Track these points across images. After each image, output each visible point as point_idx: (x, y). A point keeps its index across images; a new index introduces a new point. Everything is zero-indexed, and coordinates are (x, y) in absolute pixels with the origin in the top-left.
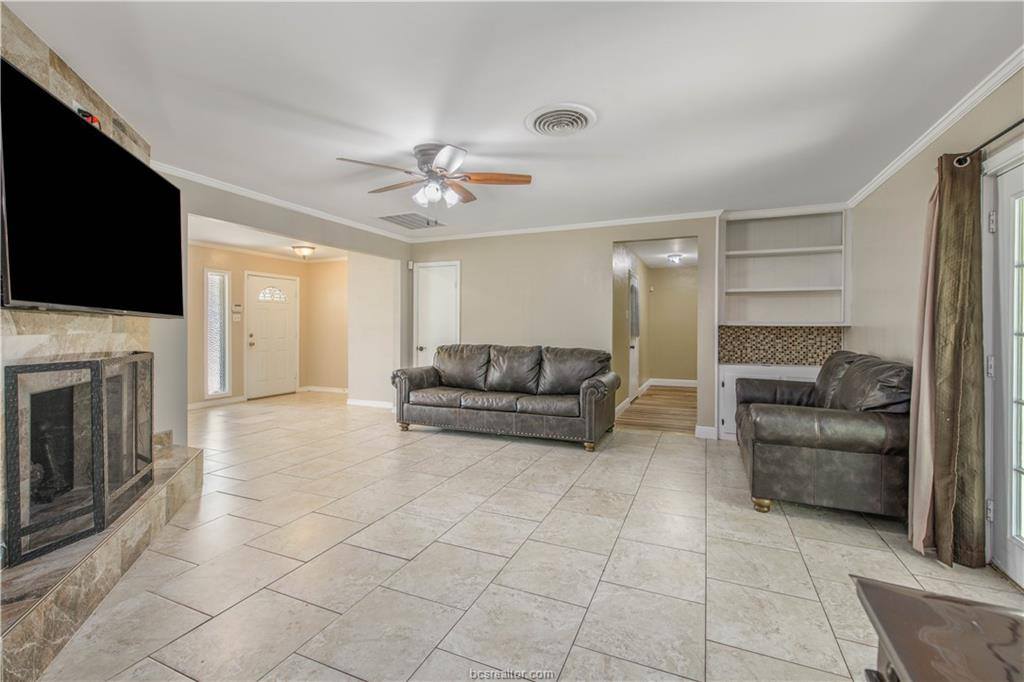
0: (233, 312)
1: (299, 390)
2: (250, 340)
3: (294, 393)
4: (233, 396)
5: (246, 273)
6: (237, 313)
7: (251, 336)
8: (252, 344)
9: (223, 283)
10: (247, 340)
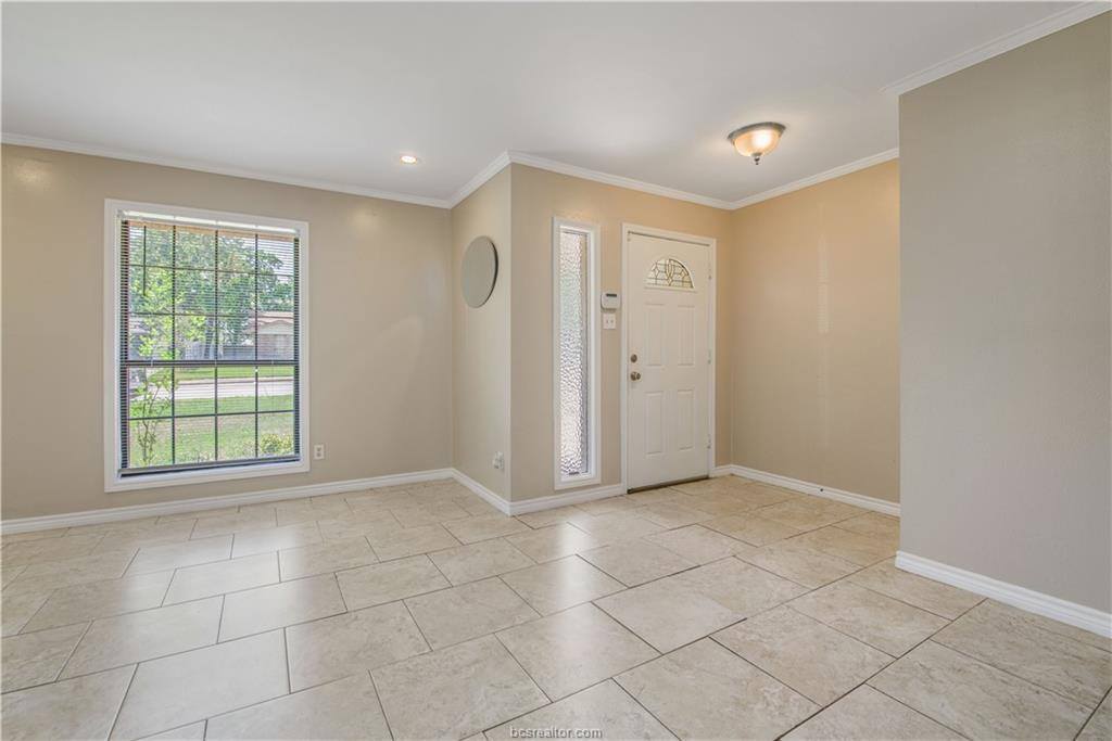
0: (604, 310)
1: (715, 472)
2: (634, 368)
3: (707, 478)
4: (603, 483)
5: (627, 227)
6: (612, 310)
7: (634, 359)
8: (635, 377)
9: (585, 248)
10: (626, 368)
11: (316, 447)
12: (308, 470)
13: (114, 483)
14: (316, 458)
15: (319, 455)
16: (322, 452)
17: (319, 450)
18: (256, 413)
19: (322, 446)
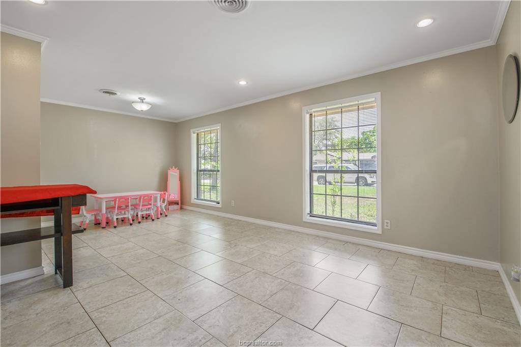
11: (386, 221)
12: (381, 233)
13: (307, 218)
14: (386, 227)
15: (387, 226)
16: (389, 225)
17: (387, 223)
18: (358, 197)
19: (389, 222)
